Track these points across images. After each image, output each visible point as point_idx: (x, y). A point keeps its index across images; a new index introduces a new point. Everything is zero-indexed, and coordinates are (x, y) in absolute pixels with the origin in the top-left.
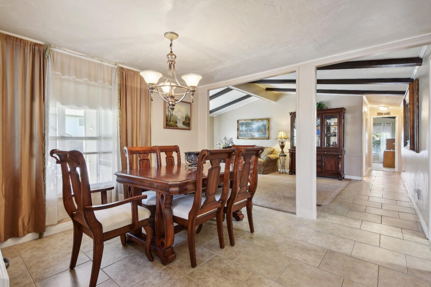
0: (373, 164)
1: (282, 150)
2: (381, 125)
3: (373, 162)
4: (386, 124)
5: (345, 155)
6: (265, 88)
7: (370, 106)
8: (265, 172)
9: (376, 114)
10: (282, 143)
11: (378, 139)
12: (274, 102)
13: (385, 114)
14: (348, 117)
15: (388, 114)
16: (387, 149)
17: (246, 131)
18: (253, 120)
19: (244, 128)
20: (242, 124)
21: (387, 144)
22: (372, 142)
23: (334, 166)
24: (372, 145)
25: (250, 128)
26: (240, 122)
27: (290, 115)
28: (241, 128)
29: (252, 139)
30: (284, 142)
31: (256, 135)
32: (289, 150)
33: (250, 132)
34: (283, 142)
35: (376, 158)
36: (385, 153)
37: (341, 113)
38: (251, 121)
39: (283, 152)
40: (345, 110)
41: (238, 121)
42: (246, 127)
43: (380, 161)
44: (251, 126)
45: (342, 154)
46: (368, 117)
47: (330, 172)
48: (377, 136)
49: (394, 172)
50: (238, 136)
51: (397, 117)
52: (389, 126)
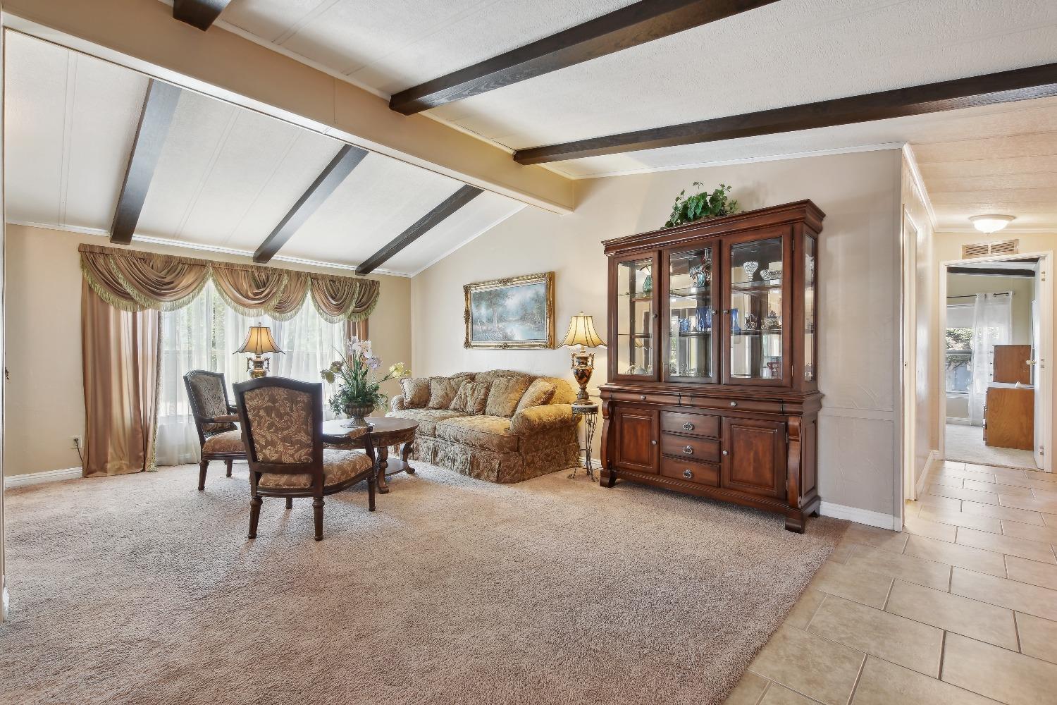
0: (948, 428)
1: (584, 389)
2: (974, 301)
3: (947, 423)
4: (990, 296)
5: (821, 414)
6: (511, 152)
7: (934, 217)
8: (509, 474)
9: (960, 252)
10: (583, 360)
11: (959, 347)
12: (566, 213)
13: (996, 249)
14: (834, 244)
15: (1009, 247)
16: (997, 378)
17: (490, 320)
18: (505, 281)
19: (482, 311)
20: (479, 298)
21: (997, 364)
22: (943, 356)
23: (768, 466)
24: (943, 363)
25: (500, 309)
26: (473, 291)
27: (607, 250)
28: (475, 312)
29: (505, 347)
30: (590, 359)
31: (517, 332)
32: (601, 389)
33: (501, 325)
34: (586, 358)
35: (959, 410)
36: (991, 393)
37: (797, 226)
38: (500, 287)
39: (584, 396)
40: (820, 215)
41: (467, 289)
42: (489, 306)
43: (970, 420)
44: (501, 302)
45: (801, 413)
46: (928, 264)
47: (751, 490)
48: (957, 338)
49: (1035, 472)
50: (467, 339)
51: (1044, 258)
52: (1004, 301)
